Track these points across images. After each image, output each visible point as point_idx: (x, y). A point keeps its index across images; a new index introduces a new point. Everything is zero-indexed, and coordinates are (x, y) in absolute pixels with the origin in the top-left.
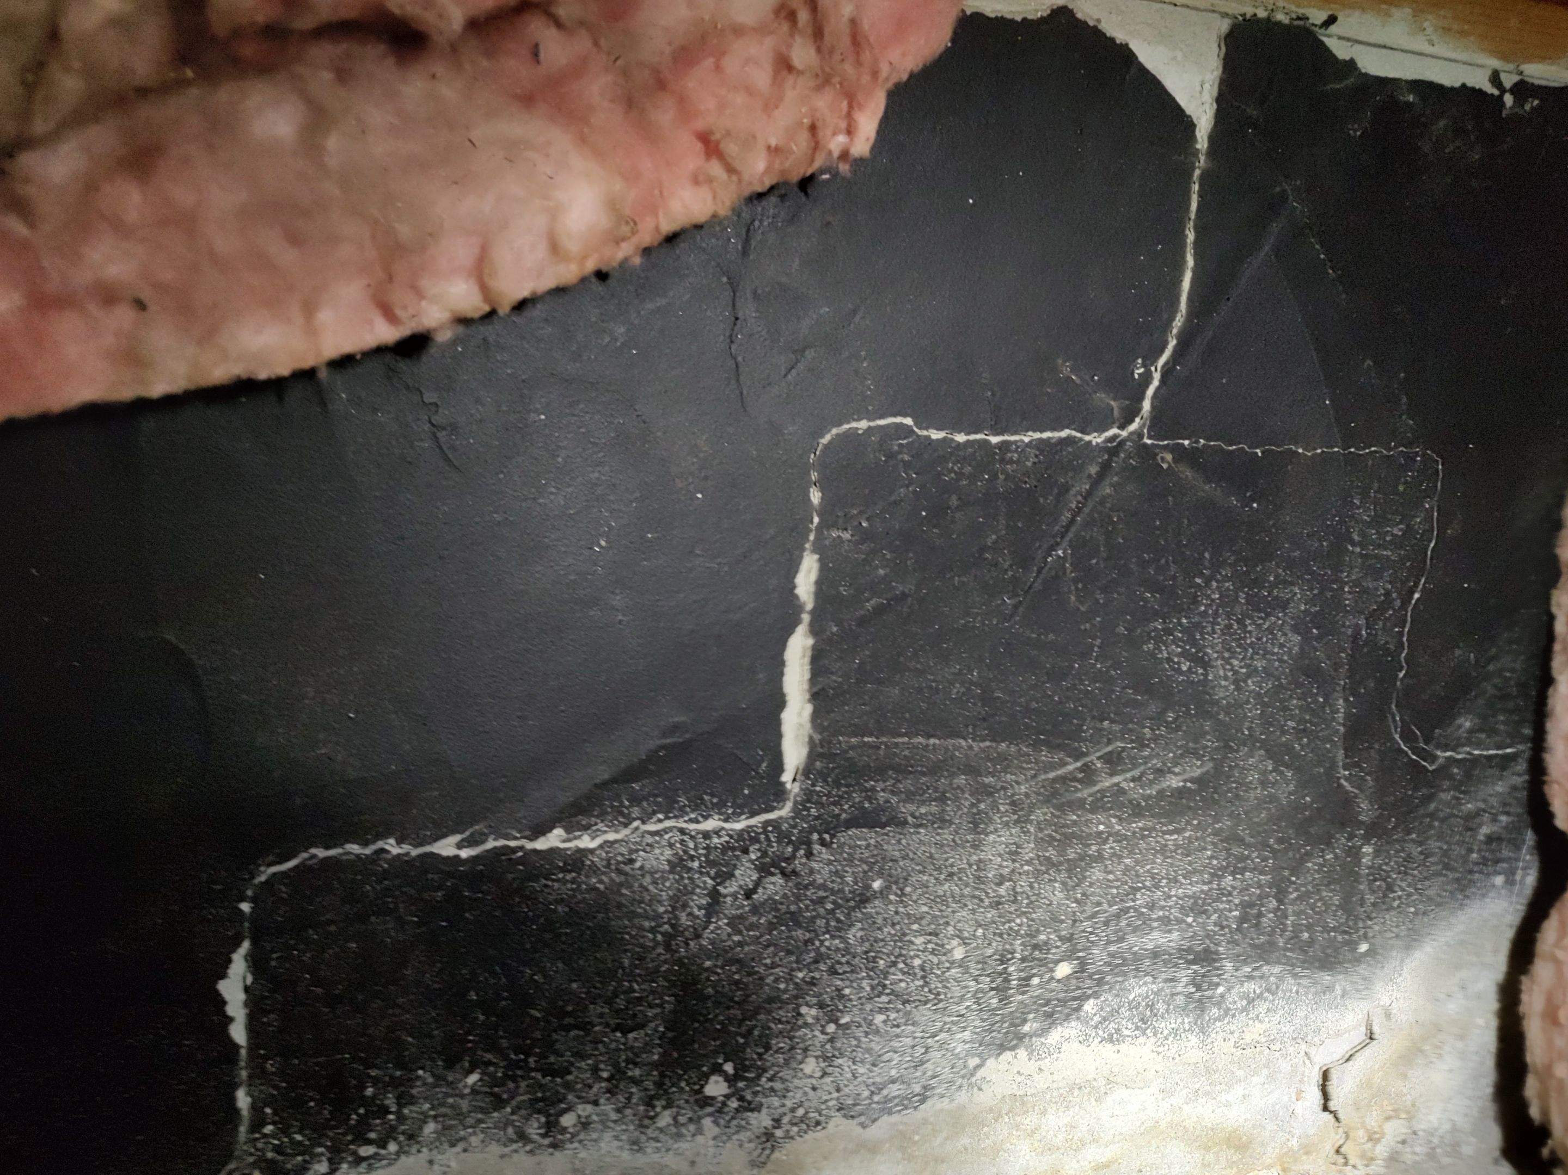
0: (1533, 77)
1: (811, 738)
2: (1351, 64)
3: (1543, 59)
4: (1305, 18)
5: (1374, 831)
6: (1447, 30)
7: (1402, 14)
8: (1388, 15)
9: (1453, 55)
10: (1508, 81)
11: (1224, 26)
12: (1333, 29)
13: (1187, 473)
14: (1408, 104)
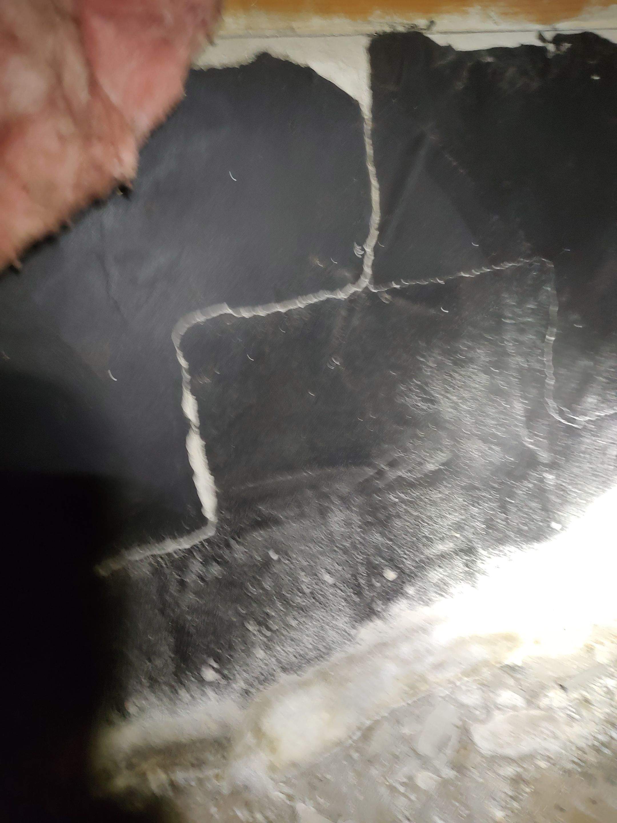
0: (563, 30)
1: (216, 492)
2: (449, 48)
3: (566, 18)
4: (414, 26)
5: (553, 466)
6: (505, 14)
7: (475, 10)
8: (466, 13)
9: (514, 28)
10: (549, 35)
11: (365, 42)
12: (435, 28)
13: (401, 302)
14: (489, 64)
